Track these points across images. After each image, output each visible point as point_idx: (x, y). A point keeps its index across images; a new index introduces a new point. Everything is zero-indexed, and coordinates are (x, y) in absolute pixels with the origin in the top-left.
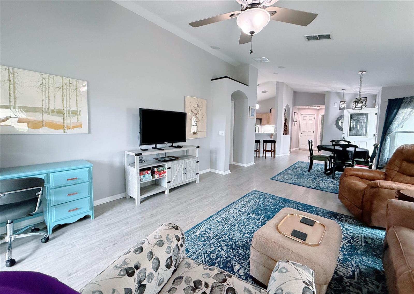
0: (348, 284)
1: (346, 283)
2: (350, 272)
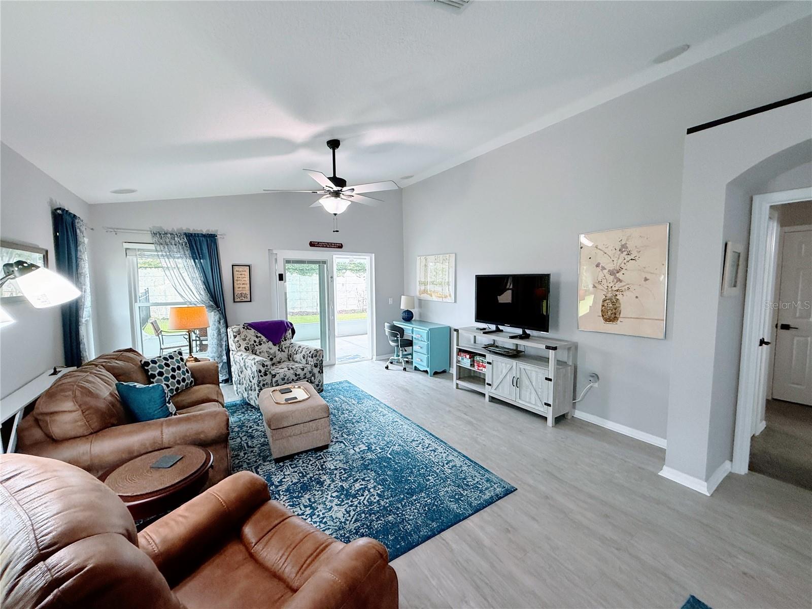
0: (258, 461)
1: (259, 460)
2: (260, 471)
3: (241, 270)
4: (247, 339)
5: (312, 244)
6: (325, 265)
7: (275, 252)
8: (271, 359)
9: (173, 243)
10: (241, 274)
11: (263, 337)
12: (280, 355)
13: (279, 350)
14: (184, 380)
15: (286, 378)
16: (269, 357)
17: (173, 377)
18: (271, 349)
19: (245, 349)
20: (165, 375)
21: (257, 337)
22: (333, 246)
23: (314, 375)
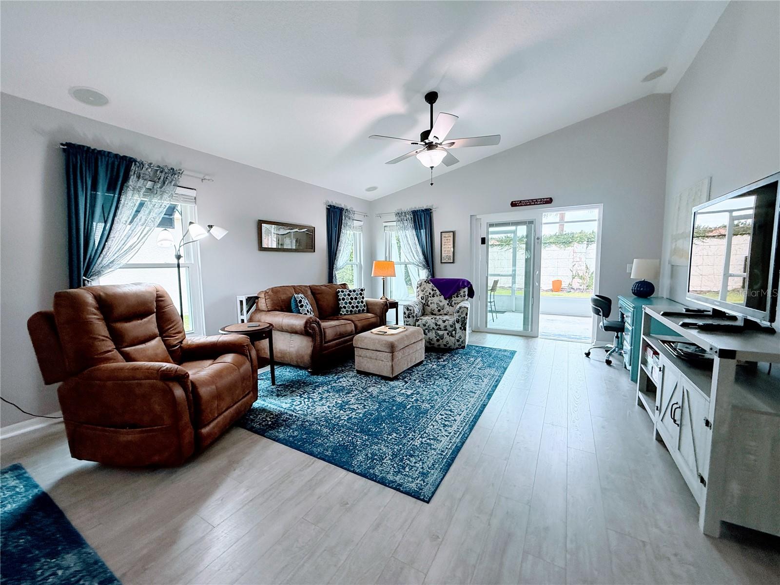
3: (447, 236)
4: (425, 291)
5: (513, 204)
6: (533, 225)
7: (478, 217)
8: (439, 311)
9: (405, 220)
10: (447, 240)
11: (438, 291)
12: (447, 308)
13: (448, 304)
14: (357, 307)
15: (427, 325)
16: (437, 308)
17: (350, 303)
18: (441, 302)
19: (421, 298)
20: (346, 300)
21: (433, 290)
22: (539, 203)
23: (455, 330)
